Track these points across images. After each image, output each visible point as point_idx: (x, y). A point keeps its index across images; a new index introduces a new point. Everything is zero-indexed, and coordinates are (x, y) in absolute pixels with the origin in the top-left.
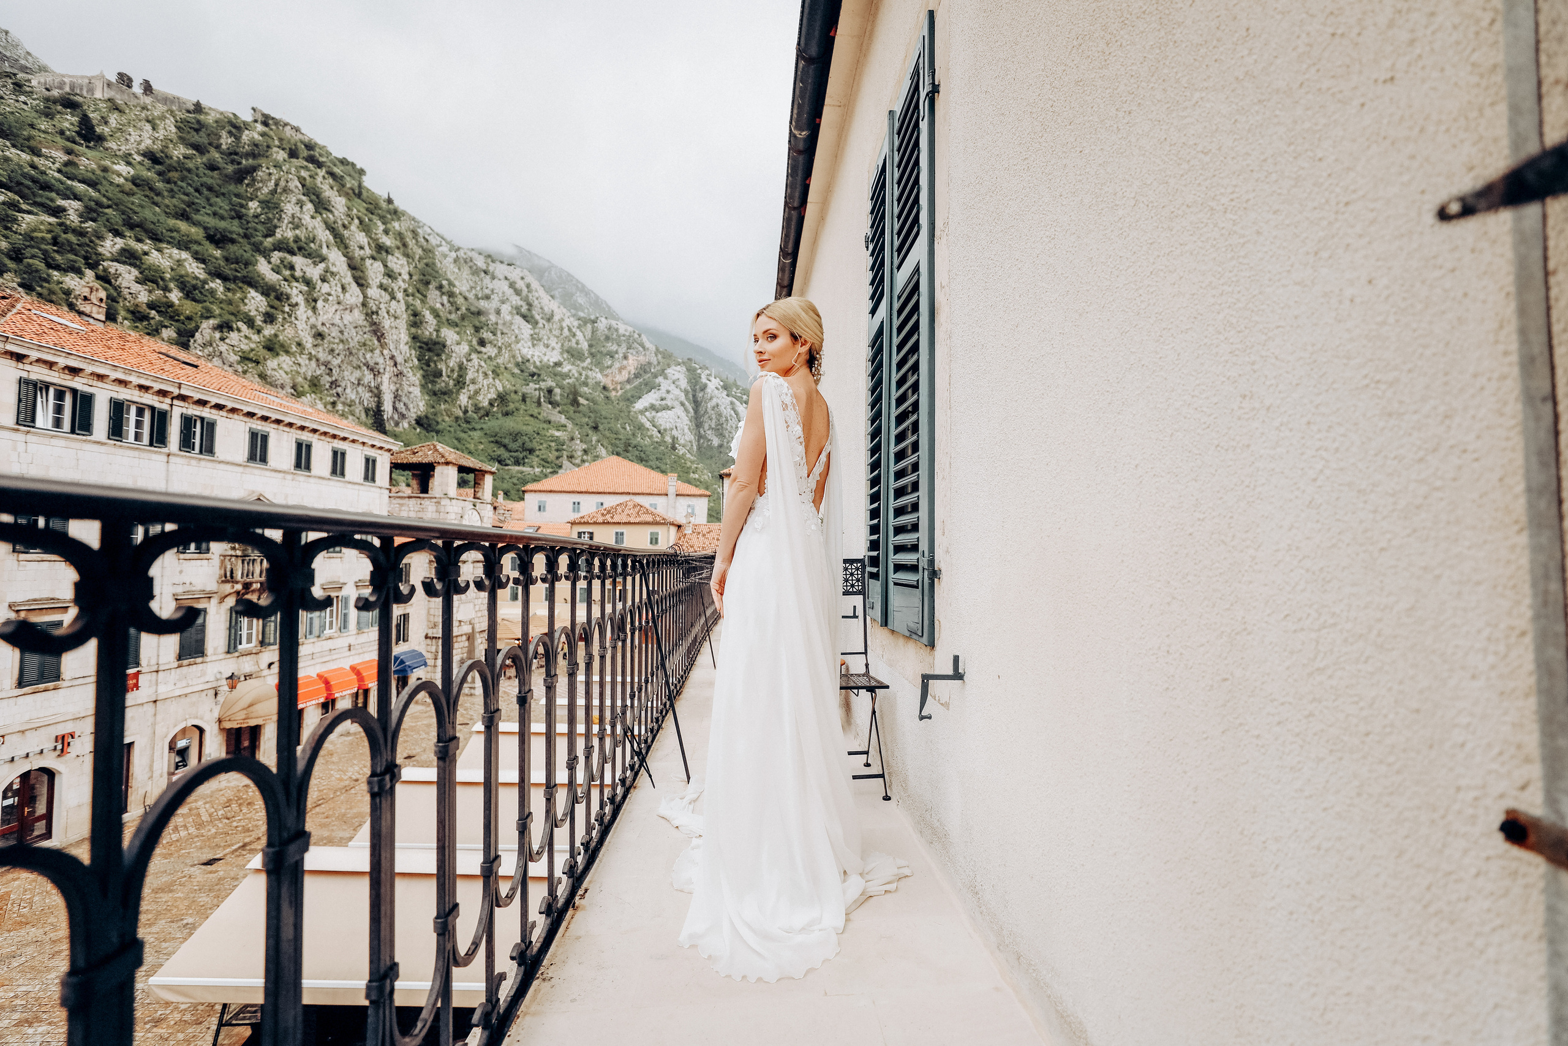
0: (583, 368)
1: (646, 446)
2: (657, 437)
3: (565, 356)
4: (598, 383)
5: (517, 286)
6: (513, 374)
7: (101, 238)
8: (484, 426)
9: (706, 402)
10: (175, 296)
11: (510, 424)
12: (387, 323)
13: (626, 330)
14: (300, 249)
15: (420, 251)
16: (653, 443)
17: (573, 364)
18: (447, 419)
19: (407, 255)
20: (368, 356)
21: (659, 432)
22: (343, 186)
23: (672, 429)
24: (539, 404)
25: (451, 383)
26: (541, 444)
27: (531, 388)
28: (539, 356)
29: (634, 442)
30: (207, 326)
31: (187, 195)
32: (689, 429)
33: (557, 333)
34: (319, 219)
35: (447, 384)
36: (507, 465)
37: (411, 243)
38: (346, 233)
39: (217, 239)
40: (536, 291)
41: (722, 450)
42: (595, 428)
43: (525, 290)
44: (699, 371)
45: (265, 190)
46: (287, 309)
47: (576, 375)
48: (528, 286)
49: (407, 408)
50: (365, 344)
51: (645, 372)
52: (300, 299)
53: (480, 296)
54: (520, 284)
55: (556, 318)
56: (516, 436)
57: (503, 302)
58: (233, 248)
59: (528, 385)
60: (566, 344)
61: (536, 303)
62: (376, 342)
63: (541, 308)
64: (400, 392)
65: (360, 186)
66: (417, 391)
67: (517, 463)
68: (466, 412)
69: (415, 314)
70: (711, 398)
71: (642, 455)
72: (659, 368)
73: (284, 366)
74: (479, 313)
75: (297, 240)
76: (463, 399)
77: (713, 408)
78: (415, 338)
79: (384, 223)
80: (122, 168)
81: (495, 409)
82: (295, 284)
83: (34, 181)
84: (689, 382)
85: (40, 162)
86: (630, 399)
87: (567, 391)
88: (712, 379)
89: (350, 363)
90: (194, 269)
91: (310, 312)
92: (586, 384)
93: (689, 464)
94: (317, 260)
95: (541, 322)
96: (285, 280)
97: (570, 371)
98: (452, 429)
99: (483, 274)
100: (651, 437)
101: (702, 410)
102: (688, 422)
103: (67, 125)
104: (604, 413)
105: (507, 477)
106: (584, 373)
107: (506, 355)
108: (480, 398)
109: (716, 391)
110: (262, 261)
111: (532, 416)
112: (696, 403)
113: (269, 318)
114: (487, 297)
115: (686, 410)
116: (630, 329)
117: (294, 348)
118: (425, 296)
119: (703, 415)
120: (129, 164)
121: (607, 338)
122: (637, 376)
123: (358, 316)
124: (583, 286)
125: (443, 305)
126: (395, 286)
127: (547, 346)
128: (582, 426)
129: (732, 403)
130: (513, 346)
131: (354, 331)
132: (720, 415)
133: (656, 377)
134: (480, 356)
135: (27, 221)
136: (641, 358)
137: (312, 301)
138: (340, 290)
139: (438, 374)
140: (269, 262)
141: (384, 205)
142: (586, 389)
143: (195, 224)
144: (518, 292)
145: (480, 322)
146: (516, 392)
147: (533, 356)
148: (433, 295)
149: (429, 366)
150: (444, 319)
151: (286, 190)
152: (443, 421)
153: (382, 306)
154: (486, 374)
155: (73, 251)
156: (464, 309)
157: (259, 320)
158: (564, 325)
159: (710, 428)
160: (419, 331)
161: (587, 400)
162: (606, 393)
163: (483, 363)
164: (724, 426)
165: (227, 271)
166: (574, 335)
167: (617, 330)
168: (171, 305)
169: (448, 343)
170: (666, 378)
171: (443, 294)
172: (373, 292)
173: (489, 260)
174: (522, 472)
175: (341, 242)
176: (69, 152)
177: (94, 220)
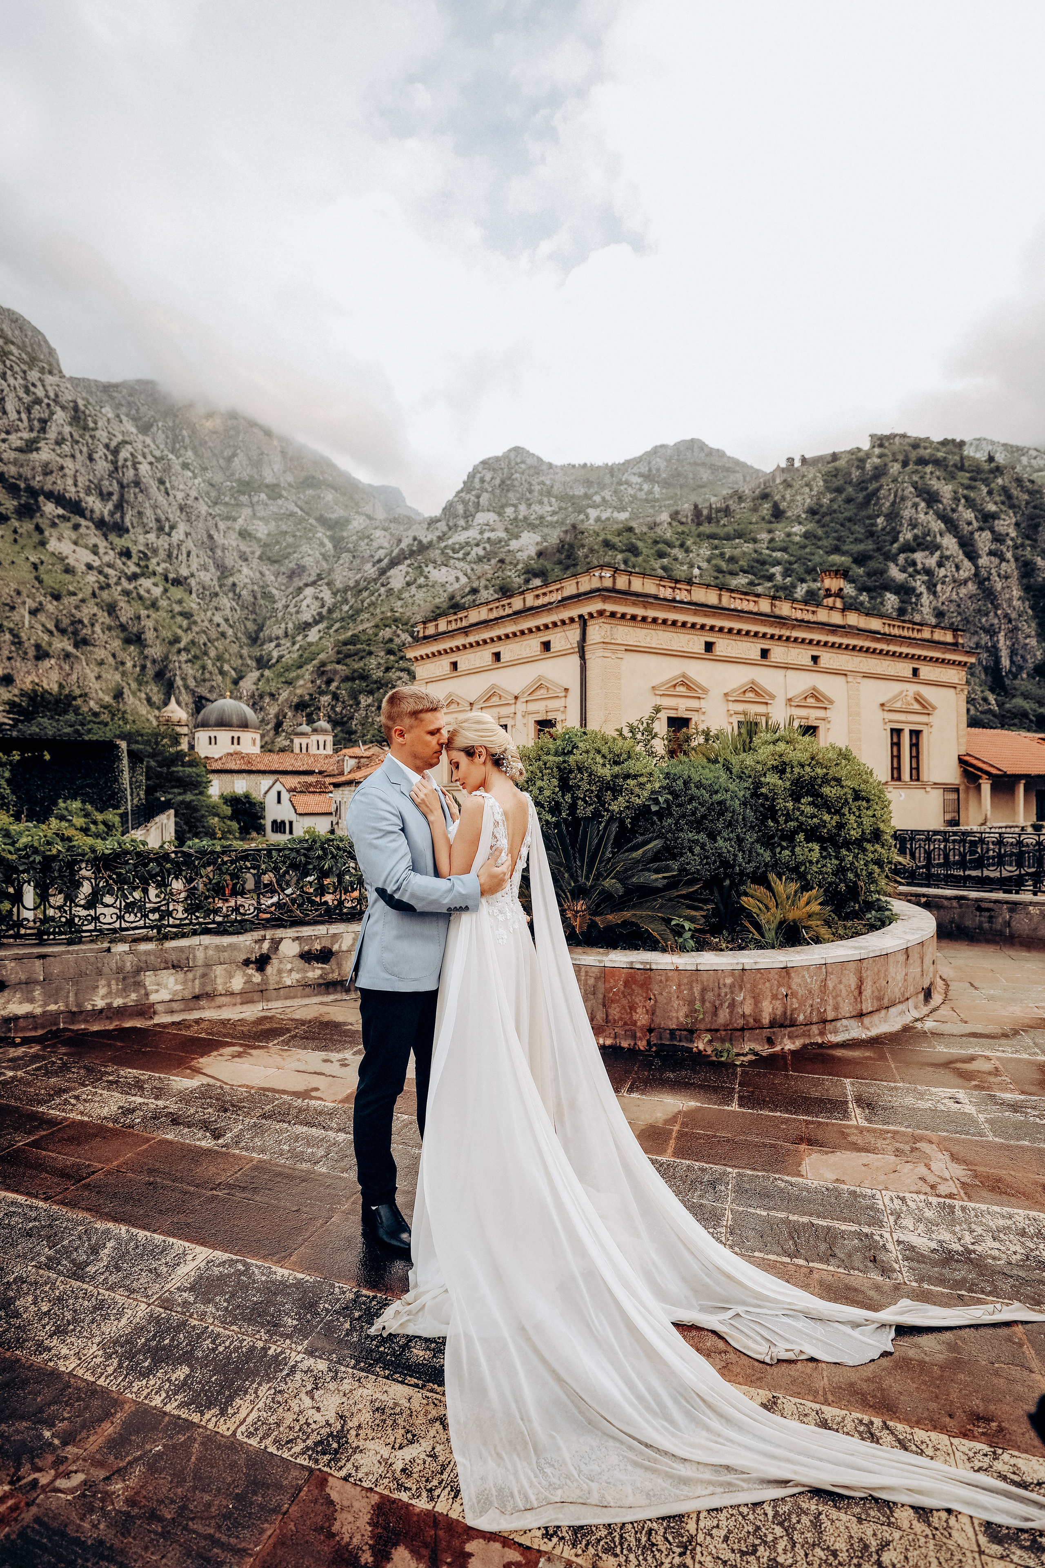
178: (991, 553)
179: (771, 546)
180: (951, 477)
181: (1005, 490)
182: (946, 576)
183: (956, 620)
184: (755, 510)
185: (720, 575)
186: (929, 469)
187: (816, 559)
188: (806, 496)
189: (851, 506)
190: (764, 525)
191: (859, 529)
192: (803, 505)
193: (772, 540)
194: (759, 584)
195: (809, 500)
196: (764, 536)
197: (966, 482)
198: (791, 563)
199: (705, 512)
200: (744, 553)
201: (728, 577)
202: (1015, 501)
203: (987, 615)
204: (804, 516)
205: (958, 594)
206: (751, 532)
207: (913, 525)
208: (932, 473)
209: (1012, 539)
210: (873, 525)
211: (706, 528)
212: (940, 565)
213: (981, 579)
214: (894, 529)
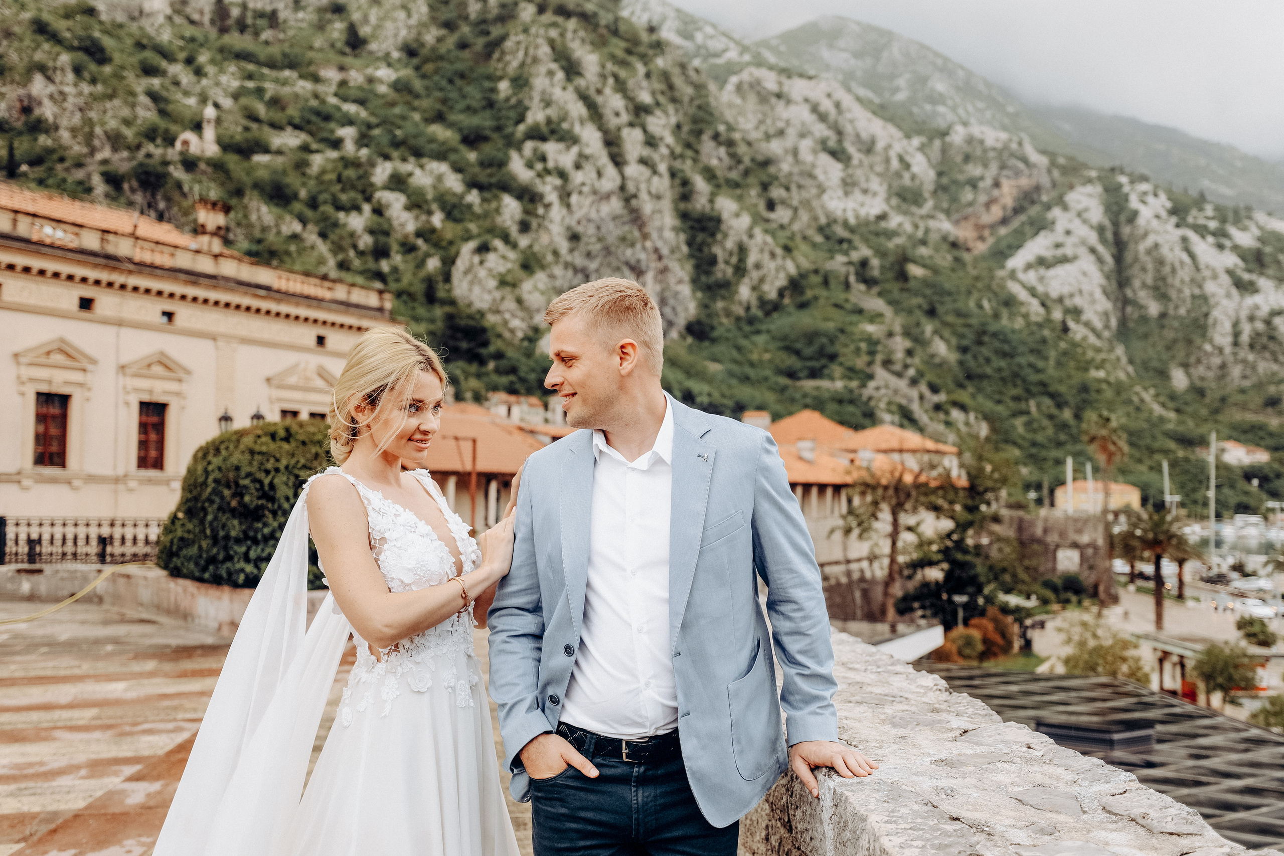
0: (922, 217)
1: (1013, 331)
2: (1037, 314)
3: (895, 201)
4: (945, 238)
5: (822, 108)
6: (814, 245)
7: (373, 165)
8: (772, 327)
9: (1137, 243)
10: (437, 220)
11: (806, 320)
12: (647, 206)
13: (997, 140)
14: (553, 132)
15: (689, 91)
16: (1028, 324)
17: (905, 213)
18: (725, 320)
19: (674, 100)
20: (629, 252)
21: (1043, 305)
22: (596, 26)
23: (1071, 295)
24: (847, 286)
25: (730, 271)
26: (846, 346)
27: (838, 263)
28: (855, 210)
29: (993, 327)
30: (467, 248)
31: (441, 89)
32: (1105, 293)
33: (879, 168)
34: (570, 89)
35: (724, 272)
36: (798, 379)
37: (678, 81)
38: (599, 100)
39: (472, 139)
40: (849, 110)
41: (1166, 322)
42: (931, 313)
43: (833, 112)
44: (1126, 189)
45: (515, 64)
46: (541, 211)
47: (908, 228)
48: (838, 105)
49: (676, 314)
50: (623, 239)
51: (1033, 202)
52: (552, 197)
53: (772, 131)
54: (827, 105)
55: (880, 145)
56: (811, 337)
57: (802, 135)
58: (488, 149)
59: (832, 258)
60: (896, 184)
61: (848, 129)
62: (637, 234)
63: (858, 136)
64: (667, 294)
65: (617, 20)
66: (686, 290)
67: (814, 374)
68: (748, 308)
69: (685, 183)
70: (1145, 235)
71: (1006, 348)
72: (1054, 194)
73: (541, 286)
74: (766, 163)
75: (549, 121)
76: (744, 292)
77: (1149, 252)
78: (684, 216)
79: (646, 64)
80: (385, 73)
81: (787, 301)
82: (549, 179)
83: (318, 113)
84: (1108, 209)
85: (321, 88)
86: (1001, 254)
87: (891, 259)
88: (1150, 199)
89: (609, 265)
90: (454, 183)
91: (564, 211)
92: (924, 242)
93: (1090, 354)
94: (570, 142)
95: (857, 156)
96: (539, 175)
97: (900, 225)
98: (730, 335)
99: (774, 100)
100: (1026, 316)
101: (1129, 257)
102: (1103, 281)
103: (336, 35)
104: (947, 286)
105: (798, 396)
106: (922, 225)
107: (804, 216)
108: (766, 287)
109: (1155, 223)
110: (514, 155)
111: (837, 306)
112: (1119, 247)
113: (524, 227)
114: (781, 133)
115: (1100, 260)
116: (1004, 136)
117: (550, 258)
118: (697, 152)
119: (1131, 265)
120: (389, 65)
121: (967, 158)
122: (1018, 210)
123: (615, 205)
124: (946, 60)
125: (720, 159)
126: (656, 157)
127: (865, 191)
128: (910, 312)
129: (1184, 239)
130: (815, 203)
131: (611, 225)
132: (1161, 262)
133: (1048, 207)
134: (767, 226)
135: (317, 161)
136: (1025, 182)
137: (565, 195)
138: (594, 175)
139: (713, 261)
140: (522, 156)
141: (645, 37)
142: (923, 251)
143: (451, 125)
144: (823, 118)
145: (770, 176)
146: (816, 272)
147: (844, 210)
148: (707, 146)
149: (700, 250)
150: (722, 181)
151: (535, 60)
152: (721, 324)
153: (643, 187)
154: (773, 255)
155: (353, 187)
156: (747, 160)
157: (514, 230)
158: (893, 154)
159: (1144, 285)
160: (689, 206)
161: (924, 266)
162: (957, 253)
163: (769, 239)
164: (1170, 280)
165: (483, 177)
166: (907, 166)
167: (982, 142)
168: (433, 231)
169: (725, 216)
170: (1065, 208)
171: (720, 144)
172: (633, 170)
173: (784, 79)
174: (818, 388)
175: (595, 112)
176: (342, 68)
177: (367, 146)
178: (643, 161)
179: (342, 91)
180: (599, 44)
181: (666, 76)
182: (583, 184)
183: (596, 247)
184: (321, 27)
185: (254, 126)
186: (572, 24)
187: (409, 128)
188: (401, 24)
189: (466, 54)
190: (332, 55)
191: (474, 93)
192: (396, 35)
193: (343, 83)
194: (317, 151)
195: (403, 33)
196: (331, 74)
197: (620, 53)
198: (370, 126)
199: (235, 12)
200: (296, 96)
201: (267, 129)
202: (677, 94)
203: (632, 245)
204: (396, 55)
205: (598, 211)
206: (310, 63)
207: (547, 103)
208: (575, 31)
209: (668, 146)
210: (494, 90)
211: (236, 40)
212: (578, 166)
213: (627, 196)
214: (520, 102)
